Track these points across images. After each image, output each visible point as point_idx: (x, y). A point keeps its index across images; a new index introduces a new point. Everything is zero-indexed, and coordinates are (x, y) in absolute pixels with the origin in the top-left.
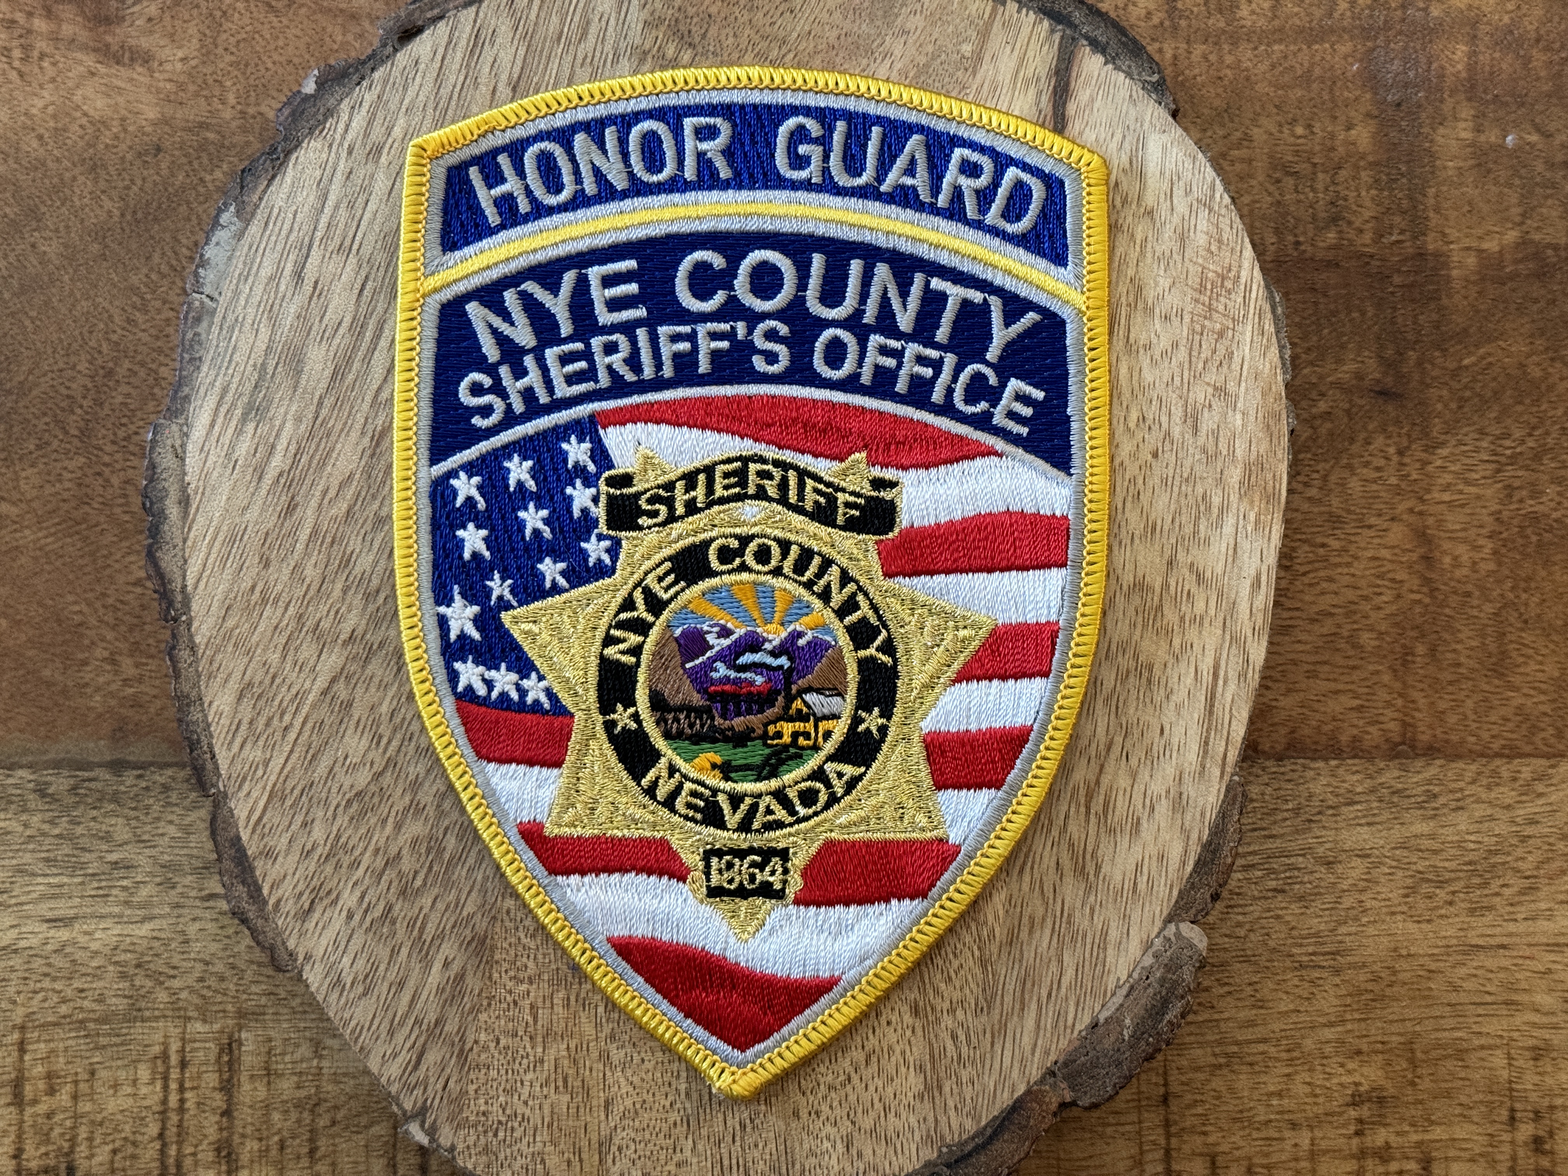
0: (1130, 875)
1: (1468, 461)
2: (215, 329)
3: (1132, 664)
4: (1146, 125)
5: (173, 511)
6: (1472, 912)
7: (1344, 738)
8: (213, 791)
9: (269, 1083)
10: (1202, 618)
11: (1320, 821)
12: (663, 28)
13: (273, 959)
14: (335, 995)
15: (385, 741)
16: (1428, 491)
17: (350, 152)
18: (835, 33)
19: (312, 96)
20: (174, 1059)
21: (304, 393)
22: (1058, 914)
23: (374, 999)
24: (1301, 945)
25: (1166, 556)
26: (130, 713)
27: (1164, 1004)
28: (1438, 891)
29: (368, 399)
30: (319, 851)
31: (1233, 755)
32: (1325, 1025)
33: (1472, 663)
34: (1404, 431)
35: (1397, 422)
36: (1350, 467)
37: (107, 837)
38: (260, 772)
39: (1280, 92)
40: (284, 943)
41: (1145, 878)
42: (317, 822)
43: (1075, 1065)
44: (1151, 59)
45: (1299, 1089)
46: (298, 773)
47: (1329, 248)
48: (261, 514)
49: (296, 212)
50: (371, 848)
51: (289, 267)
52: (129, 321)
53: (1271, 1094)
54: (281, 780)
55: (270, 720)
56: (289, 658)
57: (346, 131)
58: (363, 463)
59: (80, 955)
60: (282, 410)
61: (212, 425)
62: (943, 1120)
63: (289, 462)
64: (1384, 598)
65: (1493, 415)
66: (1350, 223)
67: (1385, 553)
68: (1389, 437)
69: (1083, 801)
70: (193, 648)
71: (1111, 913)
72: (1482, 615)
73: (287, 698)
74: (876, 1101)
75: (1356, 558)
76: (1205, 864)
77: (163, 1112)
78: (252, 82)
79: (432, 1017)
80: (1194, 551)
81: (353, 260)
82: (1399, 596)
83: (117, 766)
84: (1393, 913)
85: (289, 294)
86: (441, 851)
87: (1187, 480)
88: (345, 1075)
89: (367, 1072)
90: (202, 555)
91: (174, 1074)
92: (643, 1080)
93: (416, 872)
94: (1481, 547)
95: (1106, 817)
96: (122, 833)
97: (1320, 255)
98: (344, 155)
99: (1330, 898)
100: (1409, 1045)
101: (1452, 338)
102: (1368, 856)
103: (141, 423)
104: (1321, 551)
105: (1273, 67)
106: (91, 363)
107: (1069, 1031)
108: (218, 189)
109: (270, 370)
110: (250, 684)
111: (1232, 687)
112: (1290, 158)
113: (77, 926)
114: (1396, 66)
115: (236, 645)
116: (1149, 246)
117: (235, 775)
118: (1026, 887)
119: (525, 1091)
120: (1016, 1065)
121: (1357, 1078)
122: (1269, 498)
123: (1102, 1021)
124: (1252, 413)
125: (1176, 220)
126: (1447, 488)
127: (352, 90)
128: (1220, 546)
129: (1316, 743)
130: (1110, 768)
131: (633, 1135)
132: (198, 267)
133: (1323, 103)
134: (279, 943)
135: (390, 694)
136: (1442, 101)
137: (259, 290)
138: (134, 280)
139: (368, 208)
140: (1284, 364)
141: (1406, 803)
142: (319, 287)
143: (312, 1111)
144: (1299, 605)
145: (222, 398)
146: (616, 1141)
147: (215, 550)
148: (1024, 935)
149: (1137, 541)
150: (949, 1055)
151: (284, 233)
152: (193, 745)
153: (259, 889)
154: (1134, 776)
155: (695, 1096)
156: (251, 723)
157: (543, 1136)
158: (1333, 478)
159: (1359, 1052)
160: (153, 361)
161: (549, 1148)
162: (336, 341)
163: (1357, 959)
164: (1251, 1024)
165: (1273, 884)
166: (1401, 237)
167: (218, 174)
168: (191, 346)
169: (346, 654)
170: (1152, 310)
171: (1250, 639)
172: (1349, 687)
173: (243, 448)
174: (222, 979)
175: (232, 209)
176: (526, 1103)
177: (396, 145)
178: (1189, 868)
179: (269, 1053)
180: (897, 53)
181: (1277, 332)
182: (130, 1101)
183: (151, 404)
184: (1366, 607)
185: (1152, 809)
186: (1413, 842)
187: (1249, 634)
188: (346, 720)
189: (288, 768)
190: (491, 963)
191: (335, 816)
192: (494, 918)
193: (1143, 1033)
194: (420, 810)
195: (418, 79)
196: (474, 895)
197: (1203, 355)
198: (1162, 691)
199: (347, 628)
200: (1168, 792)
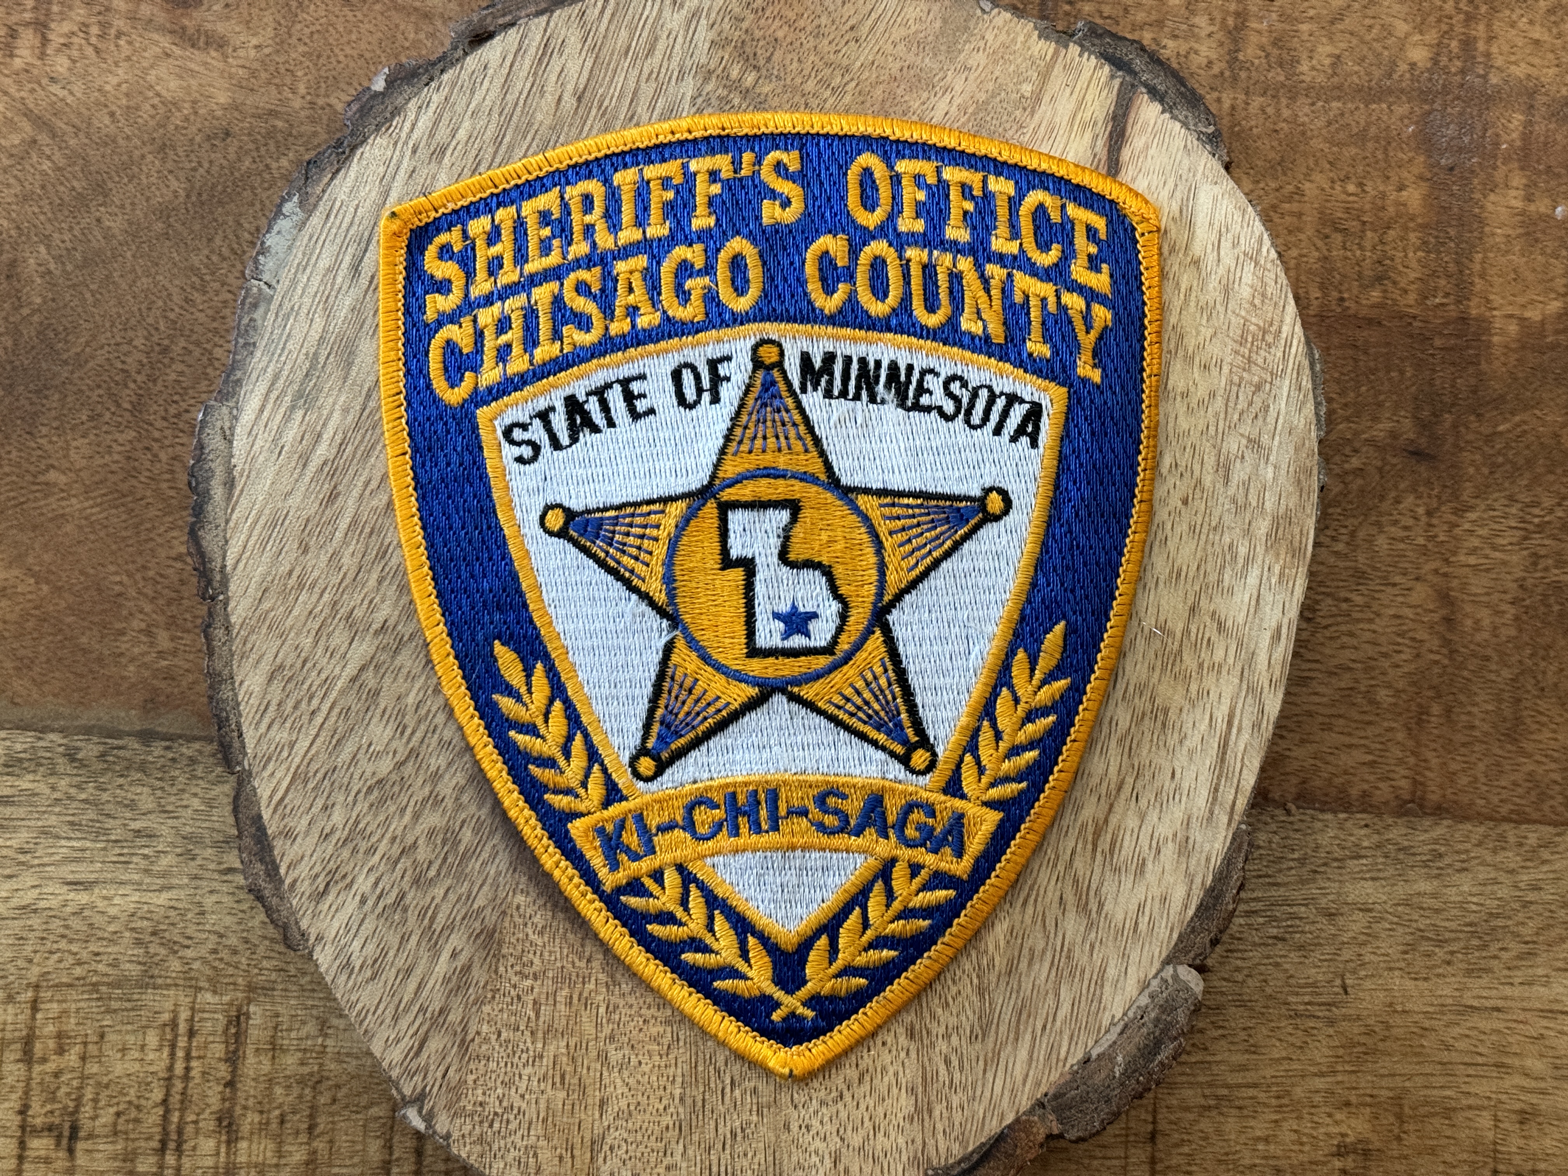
0: (1132, 914)
1: (1496, 527)
2: (271, 316)
3: (1148, 706)
4: (1199, 176)
5: (218, 492)
6: (1469, 973)
7: (1354, 792)
8: (238, 768)
9: (274, 1057)
10: (1220, 666)
11: (1325, 873)
12: (729, 49)
13: (286, 938)
14: (344, 977)
15: (409, 731)
16: (1455, 553)
17: (414, 152)
18: (898, 65)
19: (381, 93)
20: (182, 1027)
21: (352, 385)
22: (1058, 949)
23: (381, 984)
24: (1297, 994)
25: (1189, 603)
26: (163, 685)
27: (1158, 1043)
28: (1437, 950)
30: (337, 835)
31: (1242, 803)
32: (1316, 1075)
33: (1486, 727)
34: (1435, 492)
35: (1428, 483)
36: (1378, 524)
37: (132, 805)
38: (285, 754)
39: (1335, 149)
40: (297, 923)
41: (1147, 919)
42: (337, 807)
43: (1065, 1099)
44: (1208, 111)
45: (1287, 1136)
46: (323, 756)
47: (1372, 306)
48: (303, 501)
49: (357, 206)
50: (388, 835)
51: (348, 259)
52: (187, 300)
53: (1258, 1139)
54: (305, 763)
55: (298, 703)
56: (322, 643)
57: (412, 130)
59: (98, 920)
60: (331, 400)
61: (261, 410)
62: (931, 1142)
63: (334, 451)
64: (1404, 657)
65: (1525, 482)
66: (1395, 283)
67: (1408, 612)
68: (1420, 497)
69: (1090, 838)
70: (228, 629)
71: (1109, 952)
72: (1499, 679)
73: (317, 683)
74: (866, 1119)
75: (1378, 615)
76: (1207, 909)
77: (169, 1079)
78: (323, 73)
79: (436, 1006)
80: (1217, 599)
82: (1418, 655)
83: (147, 737)
84: (1391, 969)
85: (345, 288)
86: (456, 843)
87: (1215, 529)
88: (348, 1055)
89: (369, 1053)
90: (243, 537)
91: (182, 1042)
92: (638, 1082)
93: (430, 863)
94: (1504, 612)
95: (1112, 856)
96: (147, 802)
97: (1364, 312)
98: (408, 153)
99: (1328, 949)
100: (1397, 1100)
101: (1488, 403)
102: (1370, 910)
103: (192, 402)
104: (1344, 606)
105: (1329, 123)
106: (146, 339)
107: (1061, 1064)
108: (283, 177)
109: (322, 360)
110: (281, 667)
111: (1245, 736)
112: (1339, 215)
113: (96, 891)
114: (1452, 131)
115: (270, 627)
116: (1194, 294)
117: (260, 755)
118: (1028, 920)
119: (523, 1086)
120: (1007, 1093)
121: (1344, 1129)
122: (1295, 552)
123: (1094, 1056)
124: (1284, 466)
125: (1221, 271)
126: (1473, 551)
127: (420, 90)
128: (1243, 597)
129: (1326, 795)
130: (1119, 808)
131: (625, 1135)
132: (258, 254)
133: (1377, 162)
134: (292, 922)
135: (417, 685)
136: (1495, 167)
137: (316, 281)
138: (195, 260)
140: (1318, 421)
141: (1410, 861)
142: (375, 282)
143: (314, 1088)
144: (1318, 657)
145: (273, 384)
146: (609, 1140)
147: (256, 532)
148: (1023, 965)
149: (1161, 584)
150: (941, 1079)
151: (345, 225)
152: (222, 723)
153: (276, 868)
154: (1142, 818)
155: (689, 1101)
156: (279, 705)
157: (538, 1130)
158: (1361, 534)
159: (1348, 1104)
160: (208, 341)
161: (542, 1143)
163: (1352, 1012)
164: (1243, 1068)
165: (1274, 932)
166: (1445, 301)
167: (284, 162)
168: (247, 331)
169: (376, 643)
170: (1192, 359)
171: (1266, 690)
172: (1362, 742)
173: (291, 435)
174: (235, 952)
175: (295, 199)
176: (522, 1096)
177: (459, 147)
178: (1191, 912)
179: (275, 1028)
180: (958, 88)
181: (1314, 389)
182: (137, 1066)
183: (203, 385)
184: (1385, 663)
185: (1158, 851)
186: (1415, 900)
187: (1266, 685)
188: (372, 708)
189: (313, 752)
190: (498, 957)
191: (355, 802)
192: (504, 913)
193: (1135, 1071)
194: (438, 801)
195: (486, 83)
196: (486, 888)
197: (1239, 407)
198: (1176, 735)
199: (379, 617)
200: (1175, 835)
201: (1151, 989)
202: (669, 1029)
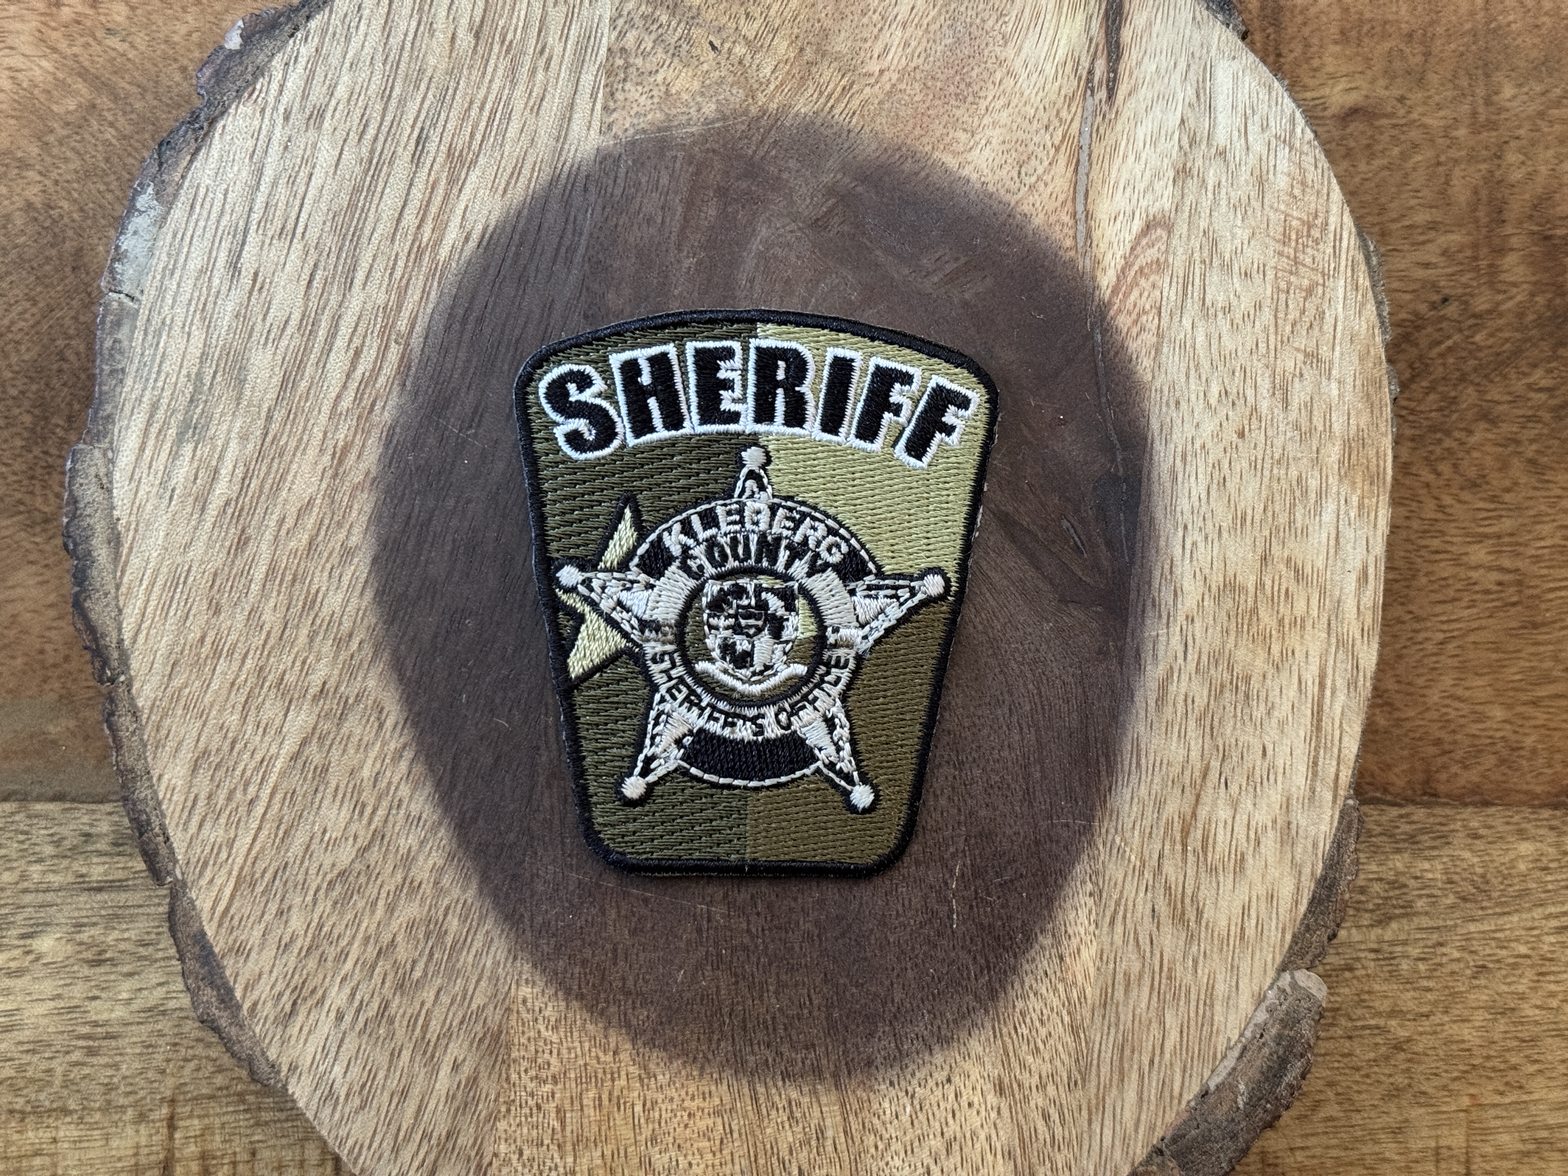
0: (1236, 919)
2: (139, 335)
3: (1226, 676)
4: (1213, 52)
5: (102, 553)
8: (169, 879)
10: (1303, 620)
13: (252, 1073)
14: (328, 1111)
15: (369, 810)
17: (287, 118)
19: (238, 52)
21: (248, 406)
22: (1157, 969)
23: (373, 1113)
25: (1259, 551)
27: (1283, 1063)
29: (326, 409)
30: (299, 943)
31: (1346, 775)
38: (224, 855)
40: (263, 1053)
41: (1253, 922)
42: (294, 910)
43: (1185, 1141)
46: (270, 853)
48: (206, 552)
49: (227, 191)
50: (360, 936)
51: (223, 256)
54: (249, 863)
55: (231, 794)
56: (251, 719)
57: (281, 92)
58: (324, 486)
60: (225, 427)
61: (142, 449)
63: (237, 488)
69: (1178, 838)
70: (135, 714)
71: (1217, 964)
73: (251, 767)
76: (1320, 901)
79: (442, 1129)
80: (1291, 544)
81: (297, 245)
85: (224, 290)
86: (442, 935)
90: (140, 604)
93: (414, 962)
95: (1205, 854)
98: (280, 121)
107: (1176, 1101)
109: (207, 380)
110: (206, 753)
111: (1341, 697)
115: (186, 707)
116: (1223, 191)
117: (194, 860)
118: (1117, 939)
122: (1373, 478)
123: (1212, 1087)
124: (1350, 380)
125: (1252, 160)
127: (285, 42)
128: (1320, 537)
130: (1207, 798)
132: (113, 260)
134: (258, 1053)
135: (372, 754)
137: (188, 286)
139: (313, 183)
140: (1382, 323)
142: (260, 279)
145: (152, 416)
147: (154, 596)
148: (1119, 994)
149: (1225, 535)
150: (1041, 1137)
151: (214, 215)
152: (143, 827)
153: (230, 991)
154: (1235, 805)
156: (209, 797)
162: (284, 343)
168: (111, 355)
169: (317, 710)
170: (1230, 267)
171: (1358, 642)
173: (182, 472)
175: (150, 190)
177: (341, 107)
178: (1303, 908)
181: (1374, 286)
185: (1258, 842)
187: (1358, 636)
188: (321, 788)
189: (257, 847)
190: (508, 1062)
191: (315, 902)
192: (509, 1009)
193: (1260, 1099)
194: (415, 888)
195: (363, 27)
196: (483, 984)
197: (1291, 317)
198: (1262, 706)
199: (316, 680)
200: (1275, 822)
201: (1268, 1002)
202: (719, 1121)
